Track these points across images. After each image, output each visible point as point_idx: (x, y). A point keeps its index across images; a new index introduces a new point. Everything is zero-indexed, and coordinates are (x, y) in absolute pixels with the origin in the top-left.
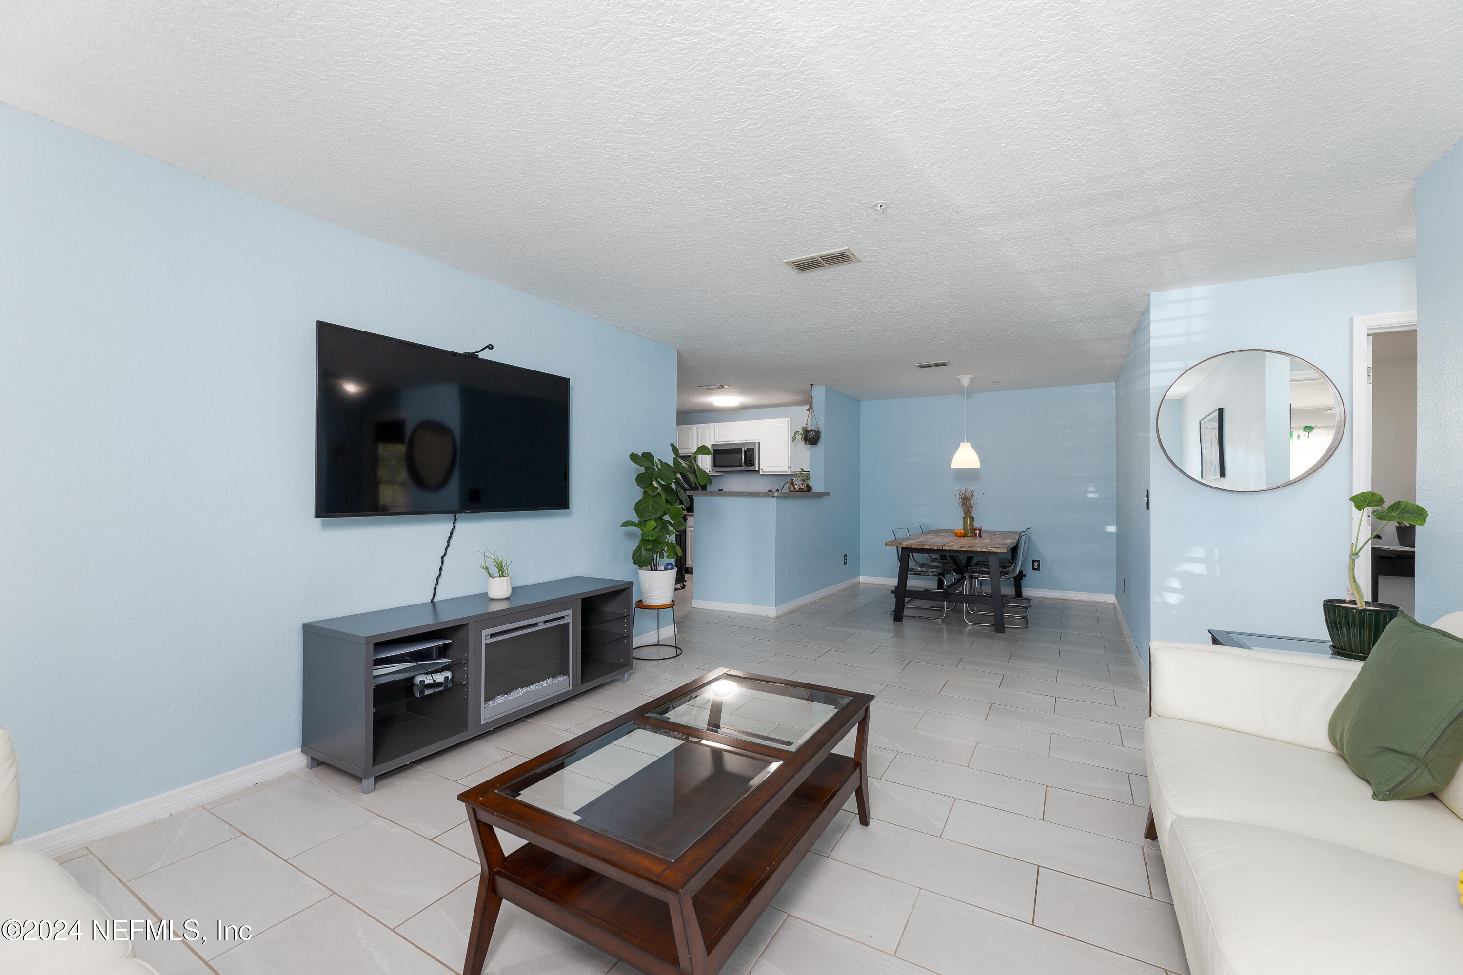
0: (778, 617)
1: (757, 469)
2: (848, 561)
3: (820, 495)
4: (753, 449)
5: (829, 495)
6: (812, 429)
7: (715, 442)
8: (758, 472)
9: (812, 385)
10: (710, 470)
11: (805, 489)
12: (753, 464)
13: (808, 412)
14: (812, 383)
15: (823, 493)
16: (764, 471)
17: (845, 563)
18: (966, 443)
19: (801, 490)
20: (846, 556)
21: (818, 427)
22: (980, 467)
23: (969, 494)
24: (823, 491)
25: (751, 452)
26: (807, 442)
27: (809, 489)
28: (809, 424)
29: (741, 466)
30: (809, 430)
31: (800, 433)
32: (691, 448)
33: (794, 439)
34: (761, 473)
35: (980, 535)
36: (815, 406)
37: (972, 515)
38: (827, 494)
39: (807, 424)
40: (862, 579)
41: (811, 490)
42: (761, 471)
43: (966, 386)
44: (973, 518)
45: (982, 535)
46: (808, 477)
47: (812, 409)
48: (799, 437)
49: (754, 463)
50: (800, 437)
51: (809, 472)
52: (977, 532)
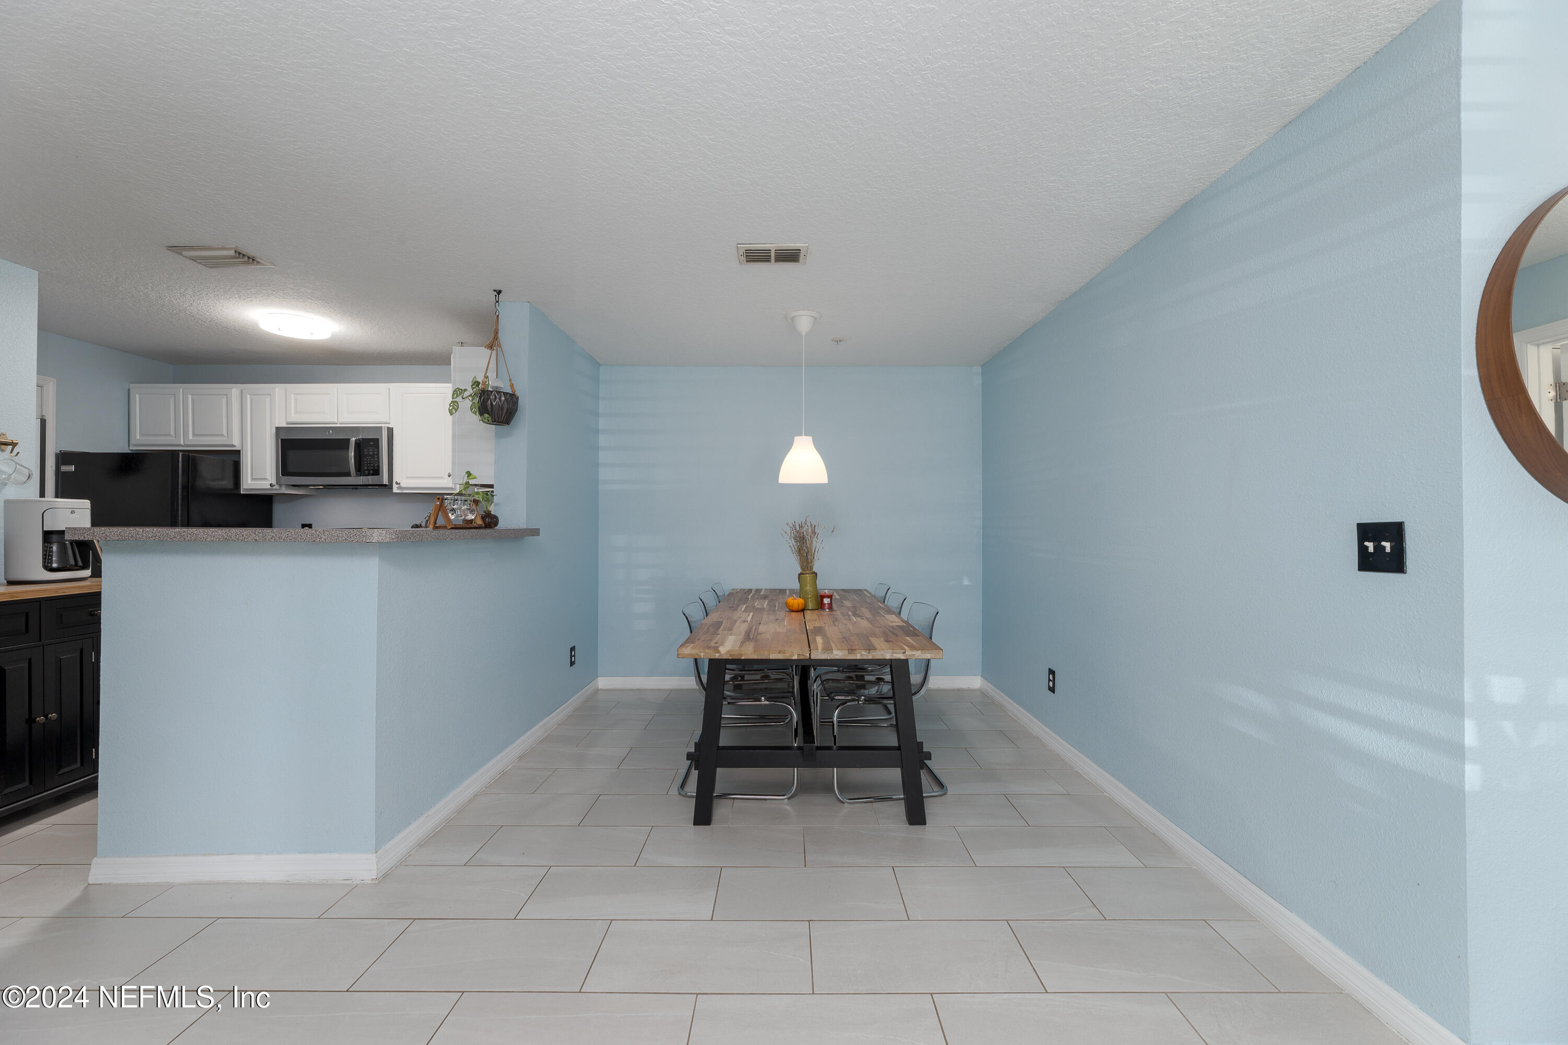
0: (384, 877)
1: (386, 481)
2: (578, 659)
3: (519, 535)
4: (376, 442)
5: (538, 535)
6: (497, 387)
7: (288, 423)
8: (389, 487)
9: (499, 292)
10: (274, 482)
11: (479, 522)
12: (376, 472)
13: (489, 351)
14: (498, 289)
15: (526, 530)
16: (402, 485)
17: (572, 663)
18: (803, 437)
19: (468, 525)
20: (573, 649)
21: (512, 386)
22: (826, 481)
23: (807, 529)
24: (525, 527)
25: (372, 446)
26: (486, 415)
27: (490, 521)
28: (492, 375)
29: (348, 474)
30: (490, 389)
31: (466, 394)
32: (225, 433)
33: (454, 408)
34: (395, 490)
35: (830, 607)
36: (505, 337)
37: (815, 570)
38: (535, 532)
39: (486, 377)
40: (603, 683)
41: (496, 524)
42: (395, 487)
43: (804, 334)
44: (816, 574)
45: (834, 605)
46: (489, 497)
47: (500, 346)
48: (466, 404)
49: (379, 470)
50: (468, 403)
51: (491, 486)
52: (826, 601)
